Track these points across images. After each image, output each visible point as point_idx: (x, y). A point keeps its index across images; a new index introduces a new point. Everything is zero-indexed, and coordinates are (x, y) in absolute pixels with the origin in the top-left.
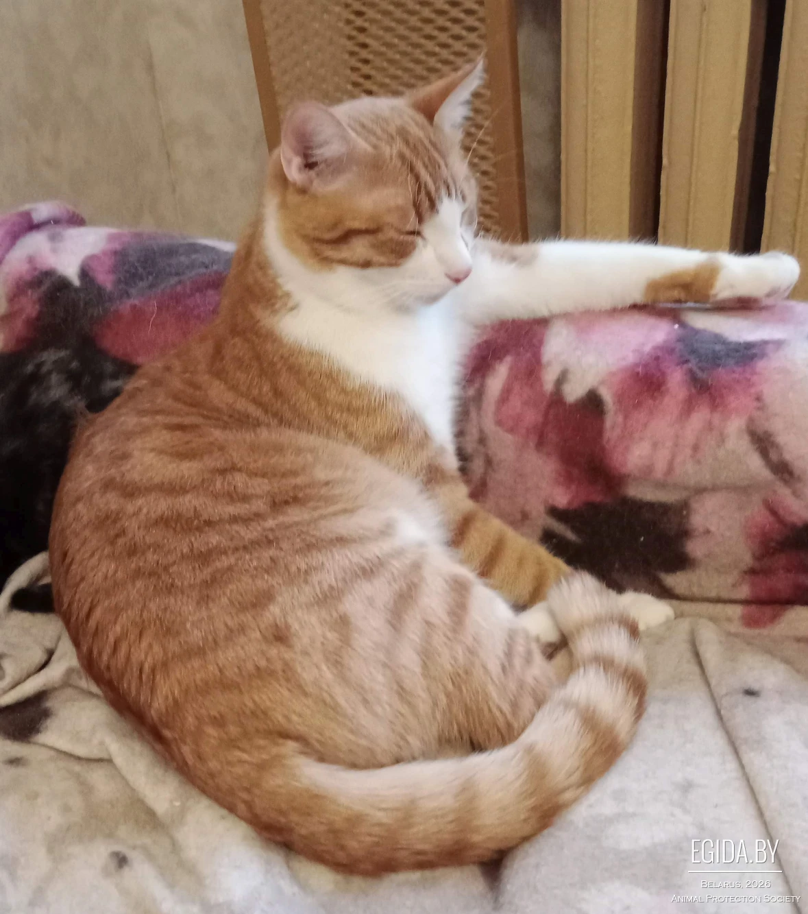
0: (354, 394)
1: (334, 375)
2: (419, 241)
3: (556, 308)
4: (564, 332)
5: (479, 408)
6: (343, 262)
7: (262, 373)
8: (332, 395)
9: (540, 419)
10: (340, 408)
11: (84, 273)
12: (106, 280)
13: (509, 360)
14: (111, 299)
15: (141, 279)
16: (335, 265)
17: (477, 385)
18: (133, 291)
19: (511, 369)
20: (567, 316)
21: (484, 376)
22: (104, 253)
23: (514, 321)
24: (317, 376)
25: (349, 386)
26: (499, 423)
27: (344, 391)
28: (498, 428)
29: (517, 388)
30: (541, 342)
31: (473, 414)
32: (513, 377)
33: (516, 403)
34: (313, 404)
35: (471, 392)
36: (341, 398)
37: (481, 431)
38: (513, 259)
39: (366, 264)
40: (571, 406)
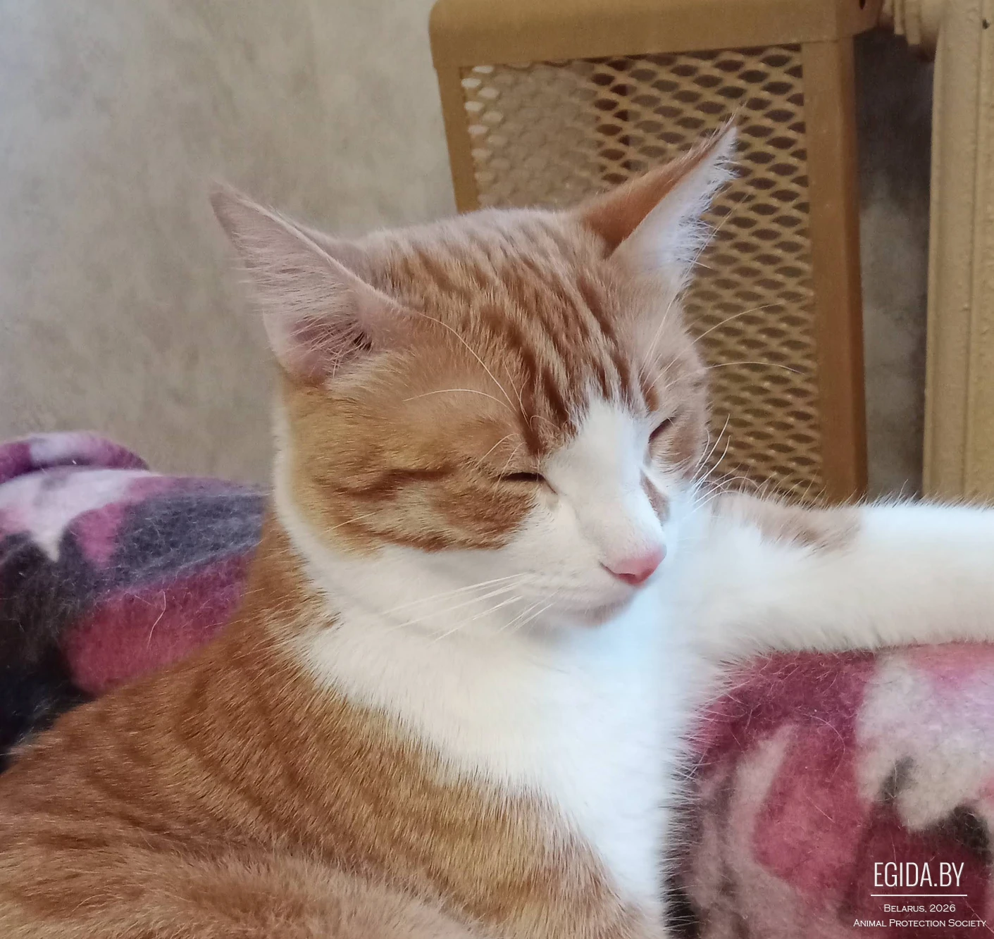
0: (447, 795)
1: (409, 756)
2: (538, 494)
3: (893, 633)
4: (908, 681)
5: (722, 825)
6: (389, 536)
7: (271, 740)
8: (402, 794)
9: (849, 858)
10: (420, 822)
11: (69, 541)
12: (99, 552)
13: (787, 730)
14: (98, 586)
15: (158, 554)
16: (377, 541)
17: (719, 777)
18: (138, 573)
19: (790, 752)
20: (914, 650)
21: (733, 761)
22: (110, 508)
23: (804, 656)
24: (373, 757)
25: (438, 779)
26: (763, 858)
27: (426, 787)
28: (759, 868)
29: (800, 792)
30: (857, 699)
31: (710, 835)
32: (794, 767)
33: (798, 821)
34: (366, 809)
35: (708, 790)
36: (422, 803)
37: (726, 870)
38: (808, 536)
39: (434, 543)
40: (915, 835)
